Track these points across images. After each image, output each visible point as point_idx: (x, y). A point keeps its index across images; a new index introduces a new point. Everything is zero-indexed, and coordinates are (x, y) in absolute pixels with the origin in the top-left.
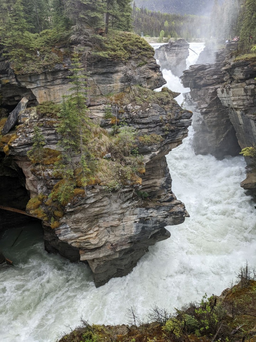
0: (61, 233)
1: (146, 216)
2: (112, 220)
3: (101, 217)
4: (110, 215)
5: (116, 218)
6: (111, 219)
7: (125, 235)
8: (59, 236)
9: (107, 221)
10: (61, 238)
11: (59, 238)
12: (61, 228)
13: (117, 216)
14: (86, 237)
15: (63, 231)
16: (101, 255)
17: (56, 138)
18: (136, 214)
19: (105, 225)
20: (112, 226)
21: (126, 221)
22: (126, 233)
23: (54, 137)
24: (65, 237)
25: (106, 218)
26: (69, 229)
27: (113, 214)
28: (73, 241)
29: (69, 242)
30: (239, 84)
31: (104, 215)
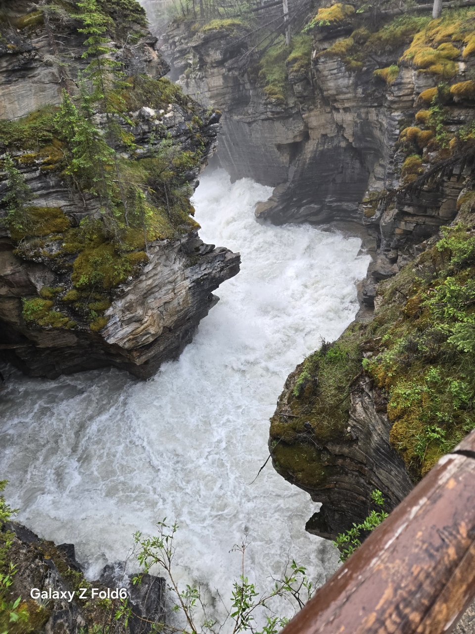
0: (110, 333)
1: (199, 276)
2: (165, 295)
3: (150, 294)
4: (160, 288)
5: (169, 290)
6: (164, 292)
7: (182, 310)
8: (108, 339)
9: (159, 297)
10: (111, 341)
11: (108, 341)
12: (109, 324)
13: (170, 287)
14: (142, 327)
15: (112, 328)
16: (162, 348)
17: (43, 184)
18: (187, 278)
19: (157, 305)
20: (165, 303)
21: (179, 290)
22: (182, 308)
23: (40, 185)
24: (116, 337)
25: (157, 294)
26: (119, 323)
27: (165, 285)
28: (125, 340)
29: (121, 344)
30: (216, 70)
31: (154, 290)
